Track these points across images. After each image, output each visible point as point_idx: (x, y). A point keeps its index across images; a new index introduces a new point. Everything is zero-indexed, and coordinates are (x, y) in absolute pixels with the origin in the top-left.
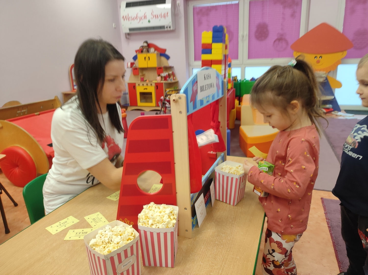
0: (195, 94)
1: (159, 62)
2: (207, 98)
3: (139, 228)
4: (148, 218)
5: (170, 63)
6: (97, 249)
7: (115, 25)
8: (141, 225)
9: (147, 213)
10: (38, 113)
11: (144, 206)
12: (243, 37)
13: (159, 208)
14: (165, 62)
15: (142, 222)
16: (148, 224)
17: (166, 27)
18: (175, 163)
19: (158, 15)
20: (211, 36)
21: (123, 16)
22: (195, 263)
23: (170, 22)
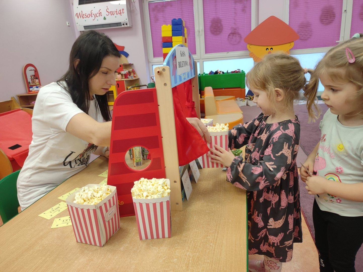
0: (175, 67)
2: (184, 75)
3: (134, 201)
4: (142, 191)
5: (129, 60)
7: (68, 23)
8: (136, 198)
9: (139, 187)
11: (134, 182)
12: (199, 32)
13: (151, 182)
14: (124, 60)
15: (136, 195)
16: (143, 196)
17: (122, 24)
18: (162, 137)
19: (113, 12)
20: (171, 29)
21: (77, 14)
22: (191, 231)
23: (126, 19)
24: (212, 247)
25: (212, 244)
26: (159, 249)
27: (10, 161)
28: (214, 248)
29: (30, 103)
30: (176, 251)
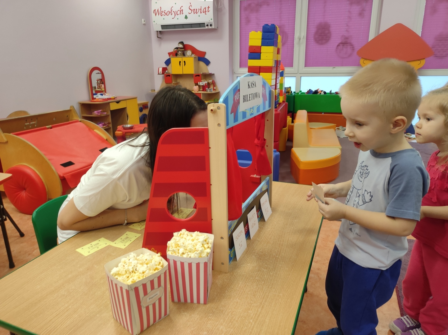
0: (236, 104)
1: (197, 67)
2: (251, 110)
3: (168, 257)
4: (179, 247)
5: (210, 69)
6: (120, 279)
7: (144, 21)
8: (170, 254)
9: (177, 241)
10: (50, 126)
11: (174, 233)
12: (300, 39)
13: (192, 236)
14: (204, 69)
15: (171, 250)
16: (179, 253)
17: (206, 25)
18: (211, 185)
19: (197, 9)
20: (261, 38)
21: (155, 10)
22: (232, 299)
23: (211, 19)
24: (251, 325)
25: (251, 321)
26: (190, 317)
27: (60, 180)
28: (252, 325)
29: (92, 112)
30: (208, 322)
